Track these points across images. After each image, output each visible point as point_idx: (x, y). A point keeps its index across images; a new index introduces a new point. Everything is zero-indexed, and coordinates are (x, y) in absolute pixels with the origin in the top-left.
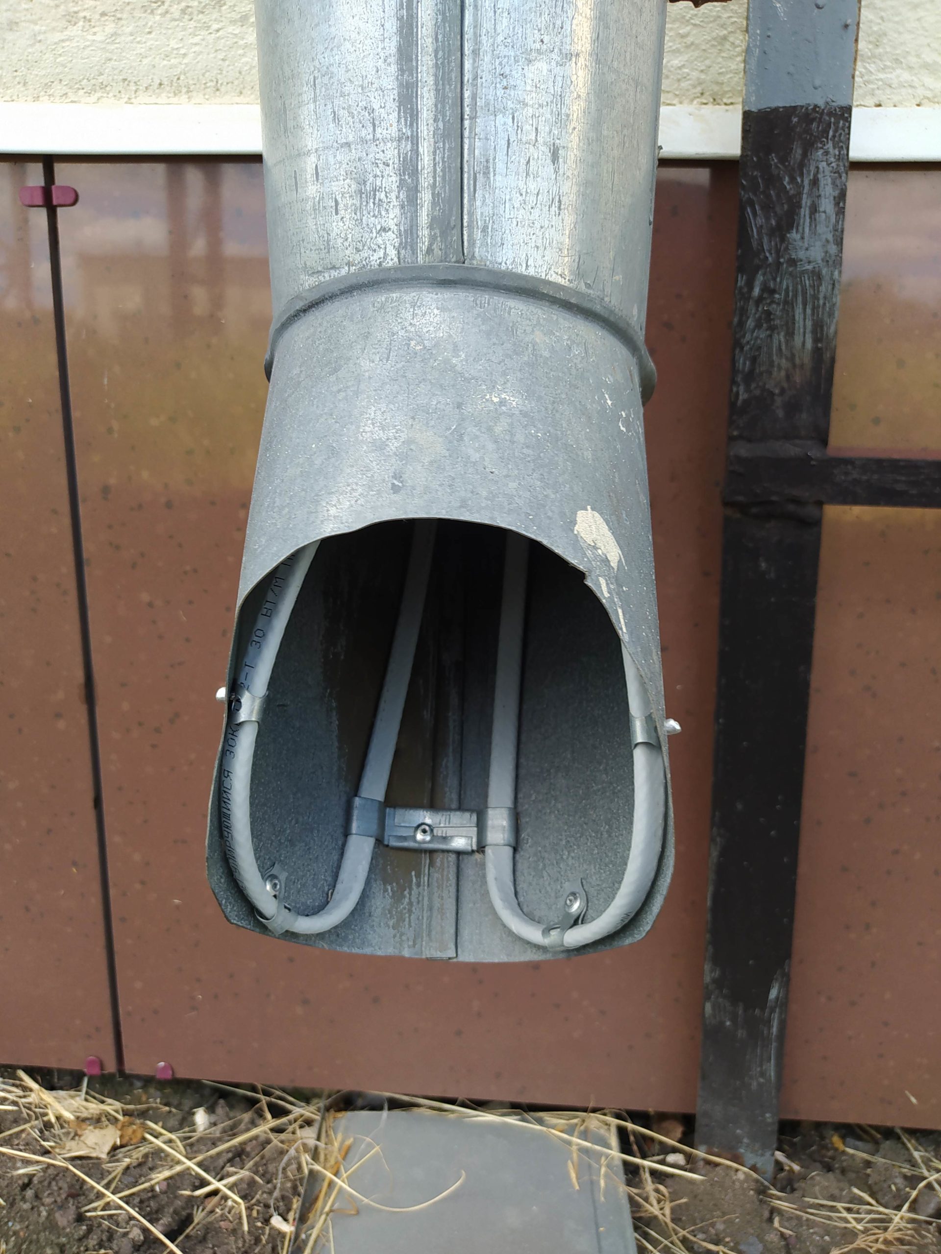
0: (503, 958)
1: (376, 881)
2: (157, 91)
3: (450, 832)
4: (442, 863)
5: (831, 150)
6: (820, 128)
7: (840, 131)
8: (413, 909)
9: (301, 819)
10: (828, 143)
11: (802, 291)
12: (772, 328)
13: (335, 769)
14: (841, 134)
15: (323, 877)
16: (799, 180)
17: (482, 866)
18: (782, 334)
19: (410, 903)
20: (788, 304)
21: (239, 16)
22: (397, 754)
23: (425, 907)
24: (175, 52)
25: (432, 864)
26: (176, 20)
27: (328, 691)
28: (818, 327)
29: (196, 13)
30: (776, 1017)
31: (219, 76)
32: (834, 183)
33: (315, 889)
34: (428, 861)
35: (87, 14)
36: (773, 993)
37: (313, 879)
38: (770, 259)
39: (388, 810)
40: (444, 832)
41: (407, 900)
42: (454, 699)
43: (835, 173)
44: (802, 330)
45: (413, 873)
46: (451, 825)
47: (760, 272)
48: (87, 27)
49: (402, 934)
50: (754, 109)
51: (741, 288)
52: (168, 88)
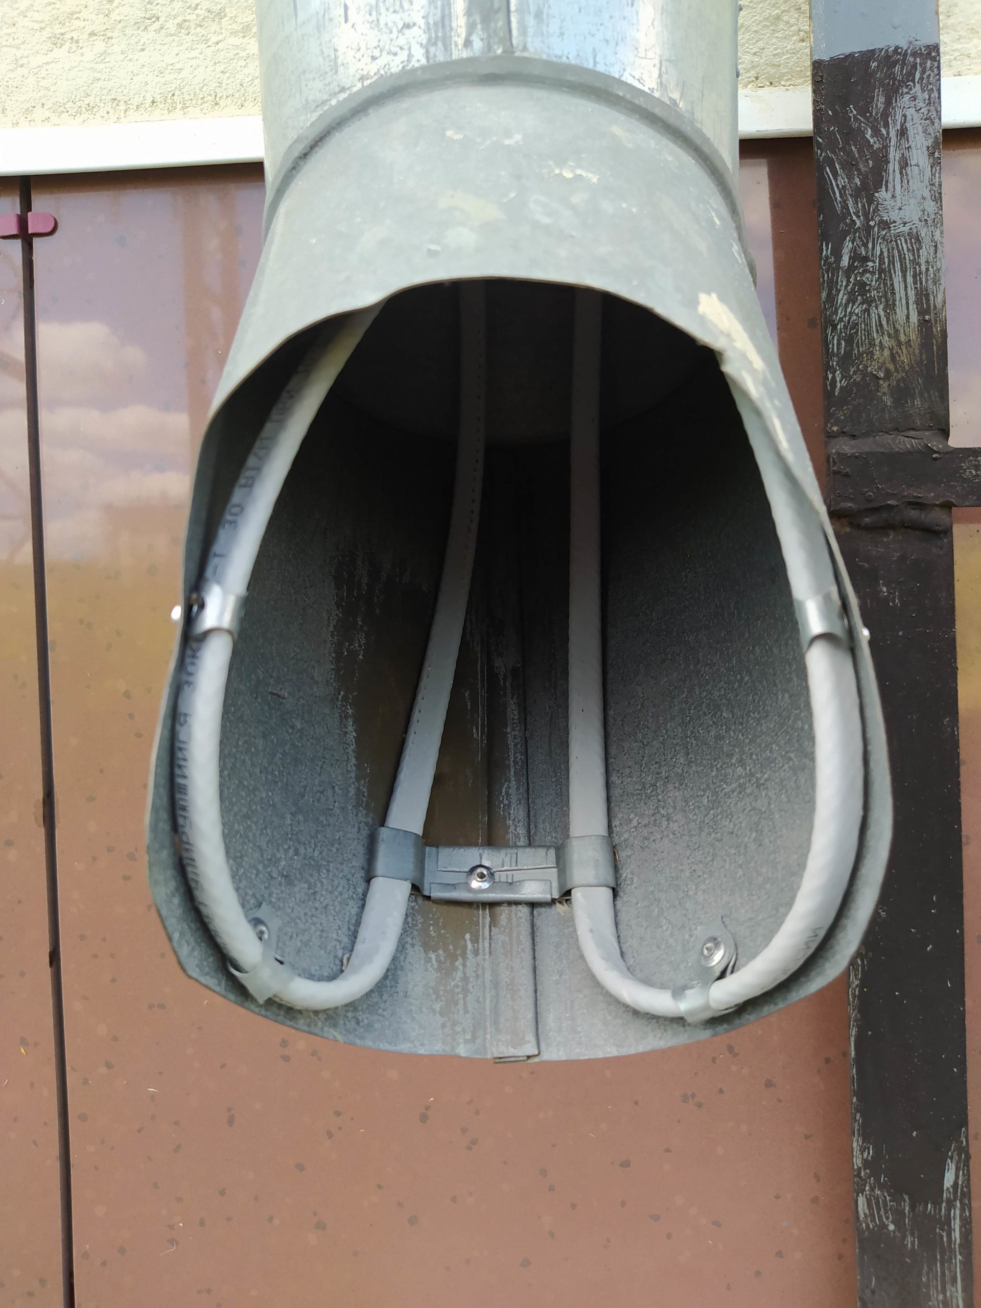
0: (612, 1051)
1: (413, 945)
2: (150, 109)
3: (518, 876)
4: (509, 919)
5: (919, 93)
6: (905, 71)
7: (928, 73)
8: (470, 986)
9: (302, 850)
10: (914, 86)
11: (900, 256)
12: (869, 302)
13: (352, 791)
14: (930, 75)
15: (335, 936)
16: (884, 131)
17: (570, 921)
18: (881, 307)
19: (465, 979)
20: (884, 273)
21: (241, 26)
22: (438, 780)
23: (488, 984)
24: (170, 67)
25: (494, 922)
26: (171, 35)
27: (342, 693)
28: (923, 296)
29: (193, 27)
30: (956, 1213)
31: (218, 90)
32: (925, 131)
33: (322, 952)
34: (488, 919)
35: (75, 35)
36: (949, 1179)
37: (321, 936)
38: (858, 224)
39: (428, 849)
40: (510, 877)
41: (459, 975)
42: (513, 712)
43: (926, 119)
44: (904, 302)
45: (468, 936)
46: (519, 867)
47: (848, 238)
48: (74, 48)
49: (455, 1024)
50: (826, 58)
51: (827, 257)
52: (162, 106)
